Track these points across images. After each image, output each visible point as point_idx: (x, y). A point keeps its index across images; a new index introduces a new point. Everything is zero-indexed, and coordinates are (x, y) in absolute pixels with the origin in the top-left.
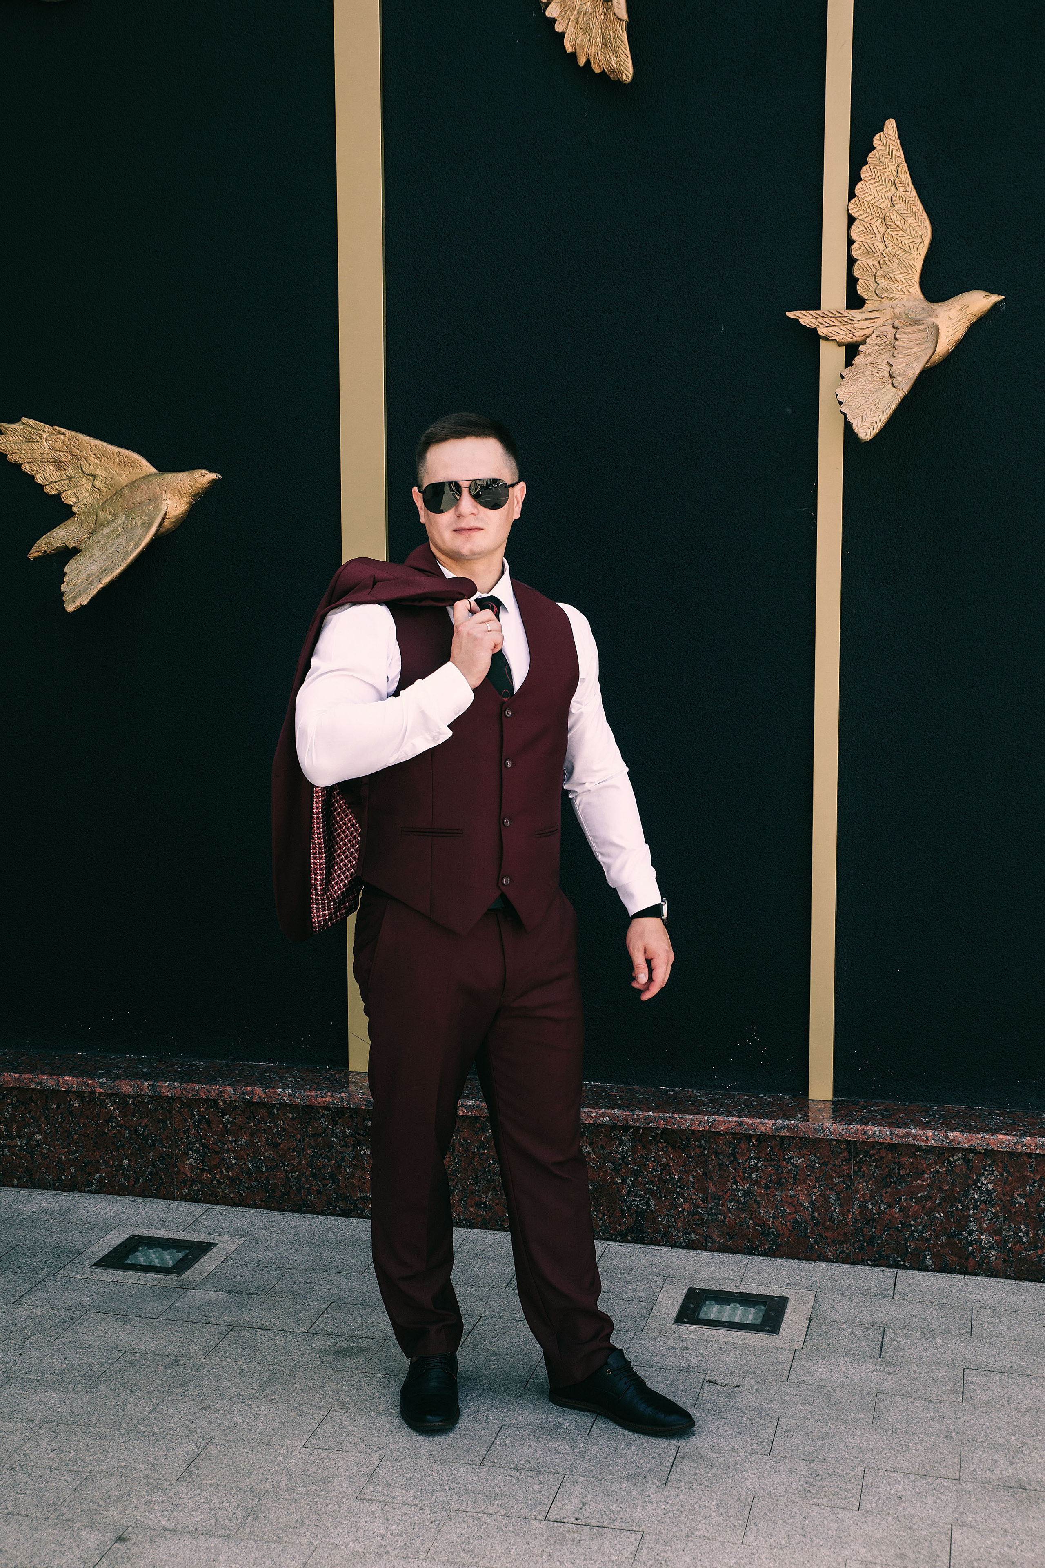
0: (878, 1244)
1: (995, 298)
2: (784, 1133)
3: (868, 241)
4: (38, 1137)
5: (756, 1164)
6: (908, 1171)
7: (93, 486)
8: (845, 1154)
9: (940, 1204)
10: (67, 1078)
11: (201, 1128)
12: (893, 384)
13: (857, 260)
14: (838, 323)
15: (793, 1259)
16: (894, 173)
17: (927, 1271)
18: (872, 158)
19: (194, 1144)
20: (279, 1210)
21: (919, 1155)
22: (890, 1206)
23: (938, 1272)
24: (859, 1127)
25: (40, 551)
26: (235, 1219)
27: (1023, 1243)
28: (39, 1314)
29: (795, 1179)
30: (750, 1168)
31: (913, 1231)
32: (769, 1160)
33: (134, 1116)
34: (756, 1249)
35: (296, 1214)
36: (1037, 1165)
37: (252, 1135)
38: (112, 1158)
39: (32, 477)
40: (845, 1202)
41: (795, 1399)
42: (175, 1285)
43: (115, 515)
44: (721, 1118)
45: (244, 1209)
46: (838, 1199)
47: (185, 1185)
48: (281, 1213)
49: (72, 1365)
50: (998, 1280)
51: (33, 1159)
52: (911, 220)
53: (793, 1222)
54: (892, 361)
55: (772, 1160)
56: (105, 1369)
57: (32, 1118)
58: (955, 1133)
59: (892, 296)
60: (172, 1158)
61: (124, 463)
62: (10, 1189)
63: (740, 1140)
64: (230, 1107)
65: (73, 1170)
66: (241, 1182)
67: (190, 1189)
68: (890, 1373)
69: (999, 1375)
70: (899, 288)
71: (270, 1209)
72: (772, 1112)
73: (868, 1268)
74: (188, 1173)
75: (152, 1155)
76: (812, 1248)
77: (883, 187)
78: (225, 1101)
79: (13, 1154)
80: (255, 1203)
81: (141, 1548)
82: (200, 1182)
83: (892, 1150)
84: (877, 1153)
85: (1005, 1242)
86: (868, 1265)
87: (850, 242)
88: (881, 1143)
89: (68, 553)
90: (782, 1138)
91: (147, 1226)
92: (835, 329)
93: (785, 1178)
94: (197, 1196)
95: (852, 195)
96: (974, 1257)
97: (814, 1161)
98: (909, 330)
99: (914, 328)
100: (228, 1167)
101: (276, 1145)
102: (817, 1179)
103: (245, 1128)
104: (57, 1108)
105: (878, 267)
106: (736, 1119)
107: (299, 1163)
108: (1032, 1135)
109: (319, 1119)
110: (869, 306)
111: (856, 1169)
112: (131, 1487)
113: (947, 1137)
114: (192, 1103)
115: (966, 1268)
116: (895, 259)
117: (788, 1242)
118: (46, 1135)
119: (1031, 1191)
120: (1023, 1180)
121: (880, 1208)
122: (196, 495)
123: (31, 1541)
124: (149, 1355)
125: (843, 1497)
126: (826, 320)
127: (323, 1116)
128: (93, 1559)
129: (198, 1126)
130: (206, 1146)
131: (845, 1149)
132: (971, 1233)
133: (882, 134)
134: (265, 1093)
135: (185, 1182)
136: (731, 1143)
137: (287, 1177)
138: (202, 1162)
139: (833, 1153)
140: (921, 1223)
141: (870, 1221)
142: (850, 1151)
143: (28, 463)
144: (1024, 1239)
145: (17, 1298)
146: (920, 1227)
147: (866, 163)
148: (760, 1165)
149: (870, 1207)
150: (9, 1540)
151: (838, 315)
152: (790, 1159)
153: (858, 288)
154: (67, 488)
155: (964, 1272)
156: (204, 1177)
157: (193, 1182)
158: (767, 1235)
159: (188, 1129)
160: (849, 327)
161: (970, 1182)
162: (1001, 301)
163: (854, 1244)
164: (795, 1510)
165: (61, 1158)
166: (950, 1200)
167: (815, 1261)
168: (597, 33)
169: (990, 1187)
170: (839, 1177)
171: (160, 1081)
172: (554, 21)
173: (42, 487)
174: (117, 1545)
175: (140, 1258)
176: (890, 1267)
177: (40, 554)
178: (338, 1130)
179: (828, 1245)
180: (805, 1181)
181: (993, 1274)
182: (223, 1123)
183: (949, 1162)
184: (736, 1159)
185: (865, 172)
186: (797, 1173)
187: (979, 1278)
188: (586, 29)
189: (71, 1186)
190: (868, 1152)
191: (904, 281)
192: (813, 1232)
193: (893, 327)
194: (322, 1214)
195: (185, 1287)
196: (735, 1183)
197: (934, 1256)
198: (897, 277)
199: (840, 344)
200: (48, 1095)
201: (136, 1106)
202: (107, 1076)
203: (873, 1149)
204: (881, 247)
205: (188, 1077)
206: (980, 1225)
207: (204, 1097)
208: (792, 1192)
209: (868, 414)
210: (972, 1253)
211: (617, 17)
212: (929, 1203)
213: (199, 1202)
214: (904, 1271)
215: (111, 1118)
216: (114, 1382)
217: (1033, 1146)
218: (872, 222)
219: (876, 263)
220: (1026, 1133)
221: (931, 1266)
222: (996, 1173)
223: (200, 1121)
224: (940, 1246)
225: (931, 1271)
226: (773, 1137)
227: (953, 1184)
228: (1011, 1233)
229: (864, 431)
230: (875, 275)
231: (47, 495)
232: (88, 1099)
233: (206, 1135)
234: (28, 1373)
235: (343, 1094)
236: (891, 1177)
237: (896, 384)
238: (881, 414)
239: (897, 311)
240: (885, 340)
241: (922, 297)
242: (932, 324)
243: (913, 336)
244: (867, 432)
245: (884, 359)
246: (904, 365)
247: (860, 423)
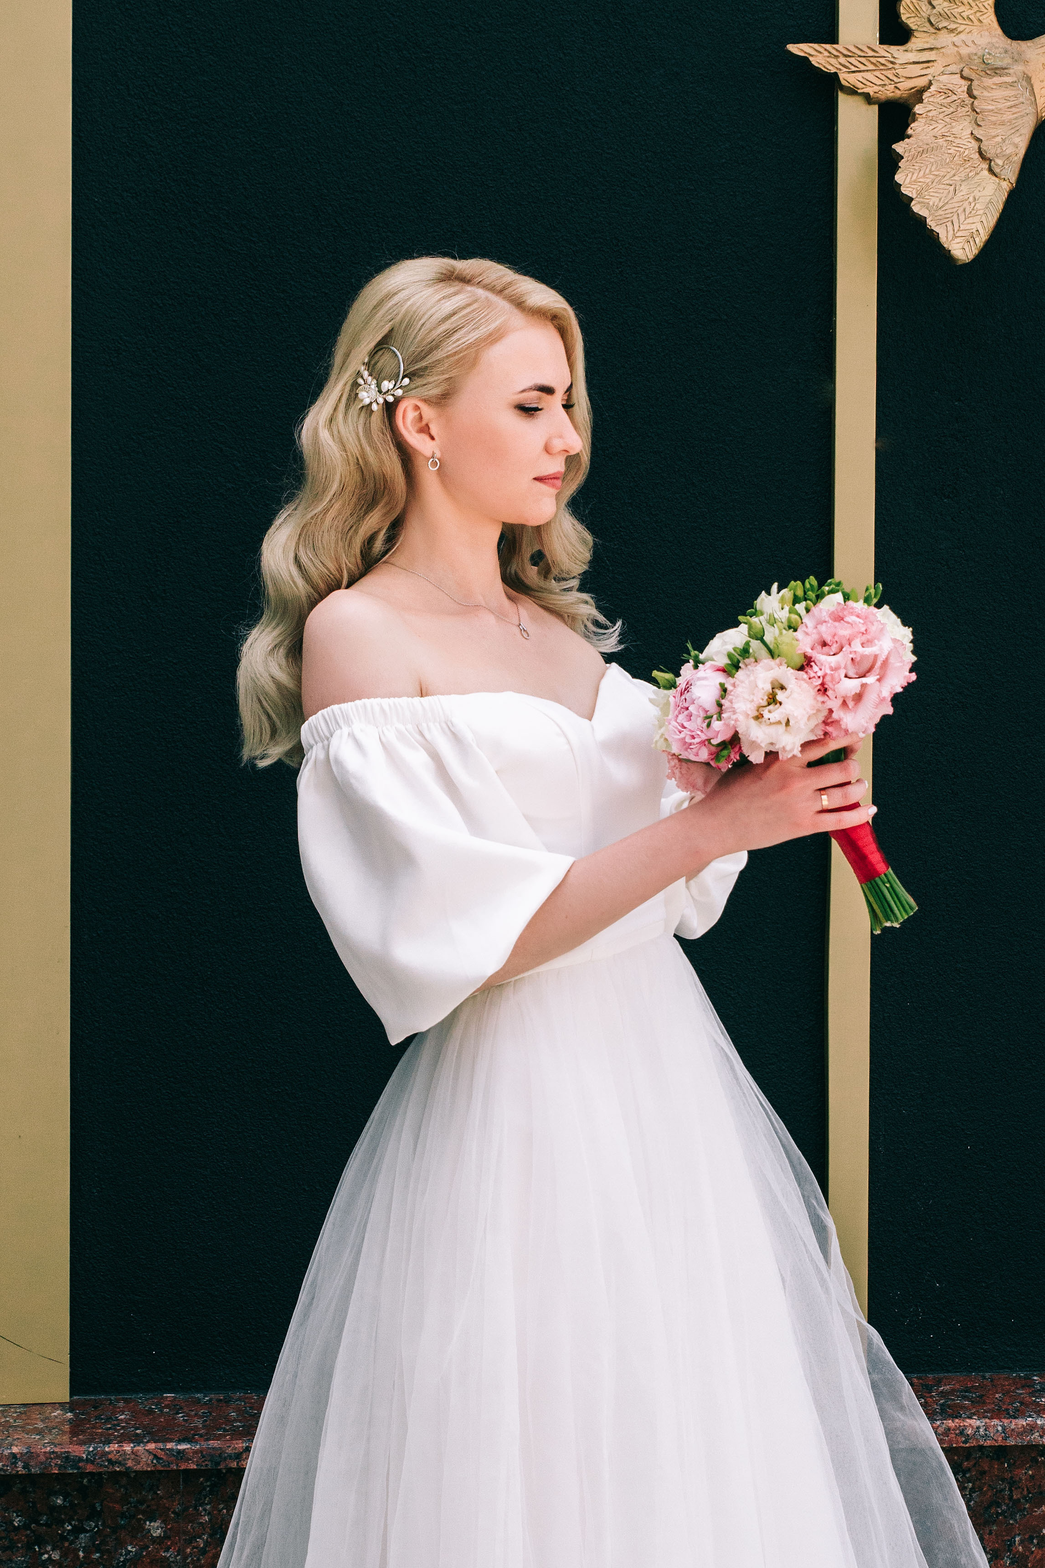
6: (1025, 1492)
12: (991, 170)
14: (871, 67)
24: (950, 1423)
54: (979, 133)
59: (952, 26)
70: (965, 15)
83: (998, 1459)
84: (974, 1465)
88: (981, 1448)
92: (869, 76)
98: (988, 82)
99: (997, 80)
110: (915, 43)
126: (852, 60)
151: (871, 53)
153: (902, 11)
160: (889, 74)
191: (973, 4)
193: (962, 77)
199: (868, 99)
203: (968, 1459)
209: (962, 217)
229: (960, 246)
235: (15, 1450)
236: (999, 1505)
237: (997, 170)
238: (984, 219)
239: (964, 51)
240: (954, 97)
241: (999, 31)
242: (1020, 75)
243: (998, 93)
244: (966, 247)
245: (963, 128)
246: (999, 139)
247: (951, 233)
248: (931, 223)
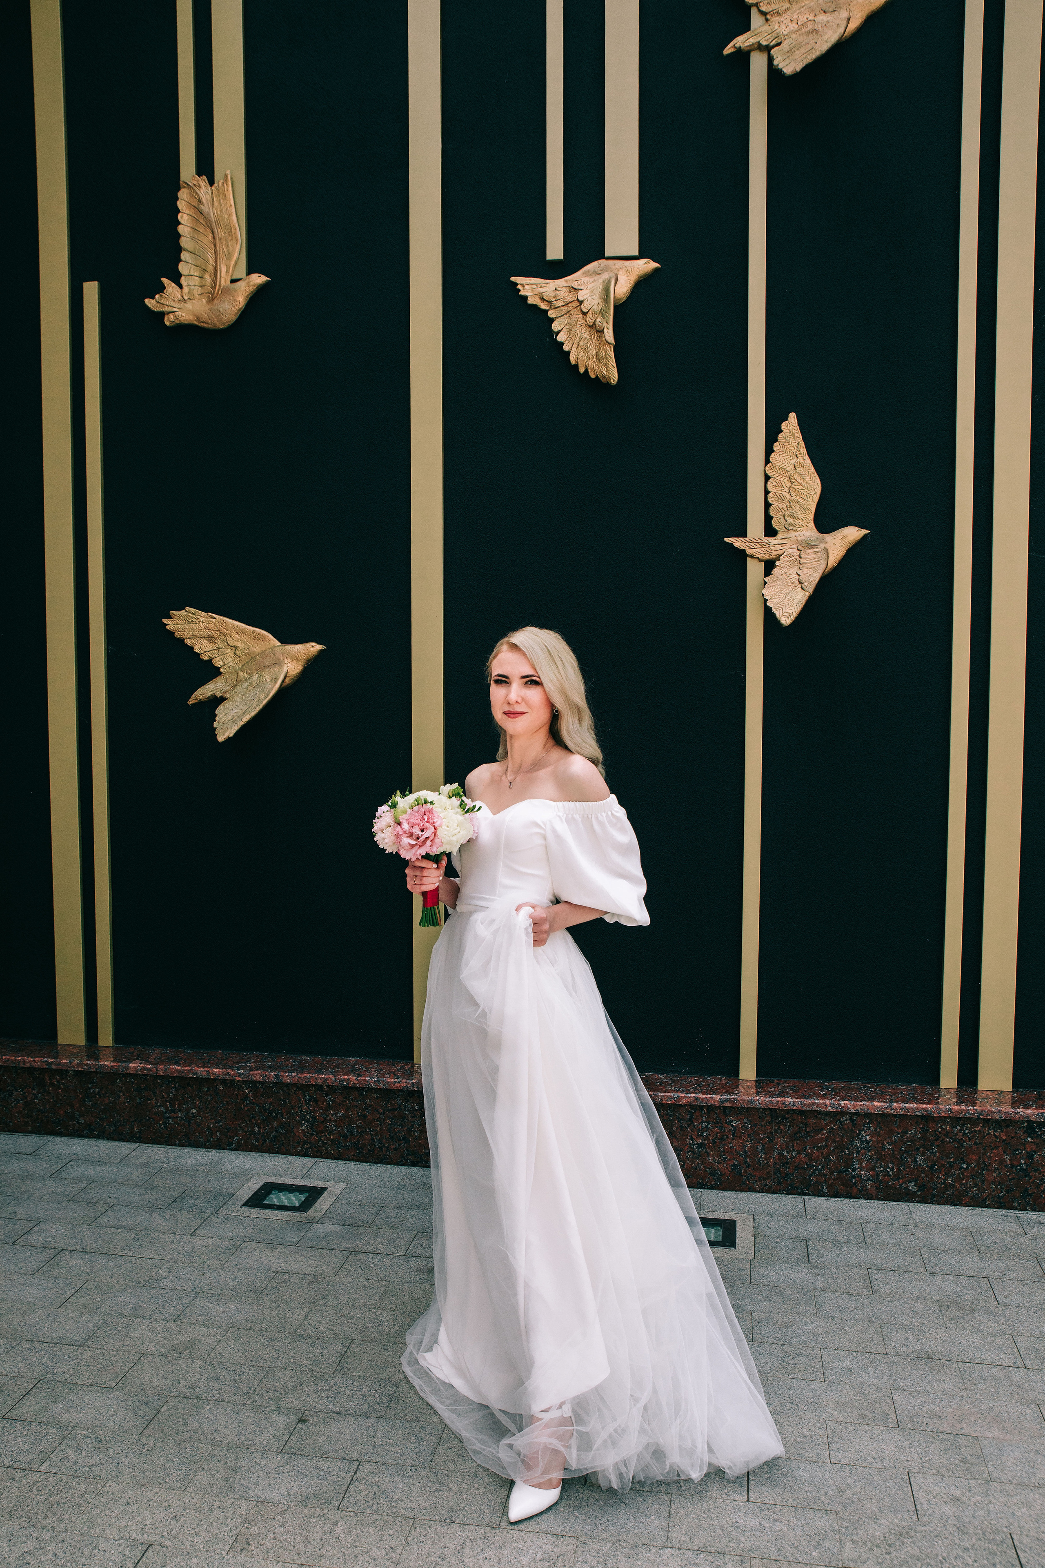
0: (791, 1180)
1: (865, 532)
2: (727, 1104)
3: (779, 492)
4: (194, 1111)
5: (706, 1126)
6: (812, 1129)
7: (235, 654)
8: (769, 1118)
9: (833, 1150)
10: (215, 1070)
11: (311, 1105)
12: (802, 588)
13: (772, 504)
14: (760, 546)
15: (732, 1191)
16: (796, 448)
17: (824, 1196)
18: (780, 437)
19: (305, 1116)
20: (367, 1162)
21: (820, 1118)
22: (799, 1153)
23: (831, 1197)
24: (779, 1099)
25: (197, 699)
26: (336, 1169)
27: (890, 1176)
28: (211, 1243)
29: (734, 1136)
30: (702, 1129)
31: (815, 1170)
32: (715, 1123)
33: (263, 1096)
34: (706, 1184)
35: (379, 1165)
36: (900, 1122)
37: (348, 1109)
38: (246, 1126)
39: (192, 648)
40: (768, 1151)
41: (759, 1297)
42: (304, 1220)
43: (251, 674)
44: (683, 1095)
45: (342, 1162)
46: (763, 1149)
47: (299, 1145)
48: (368, 1164)
49: (241, 1283)
50: (873, 1201)
51: (189, 1126)
52: (808, 478)
53: (732, 1166)
54: (799, 572)
55: (718, 1123)
56: (265, 1285)
57: (190, 1097)
58: (845, 1102)
59: (795, 528)
60: (289, 1126)
61: (258, 638)
62: (174, 1147)
63: (695, 1110)
64: (332, 1090)
65: (218, 1134)
66: (339, 1142)
67: (303, 1147)
68: (819, 1275)
69: (892, 1272)
70: (800, 524)
71: (360, 1161)
72: (717, 1089)
73: (783, 1196)
74: (301, 1136)
75: (275, 1124)
76: (745, 1183)
77: (788, 456)
78: (328, 1086)
79: (175, 1123)
80: (349, 1157)
81: (318, 1427)
82: (310, 1143)
83: (801, 1114)
84: (791, 1117)
85: (878, 1175)
86: (784, 1194)
87: (767, 492)
88: (793, 1110)
89: (217, 701)
90: (725, 1108)
91: (275, 1175)
92: (758, 550)
93: (727, 1136)
94: (308, 1152)
95: (767, 461)
96: (856, 1187)
97: (747, 1123)
98: (808, 551)
99: (812, 550)
100: (330, 1132)
101: (365, 1117)
102: (749, 1136)
103: (342, 1104)
104: (207, 1091)
105: (786, 509)
106: (693, 1095)
107: (381, 1129)
108: (897, 1102)
109: (396, 1098)
110: (780, 536)
111: (776, 1128)
112: (301, 1379)
113: (840, 1105)
114: (304, 1087)
115: (851, 1194)
116: (797, 504)
117: (728, 1179)
118: (199, 1110)
119: (896, 1140)
120: (891, 1132)
121: (792, 1154)
122: (308, 661)
123: (236, 1422)
124: (295, 1275)
125: (811, 1371)
126: (751, 544)
127: (398, 1097)
128: (284, 1437)
129: (309, 1104)
130: (314, 1117)
131: (769, 1114)
132: (854, 1170)
133: (787, 422)
134: (358, 1080)
135: (299, 1143)
136: (689, 1112)
137: (373, 1139)
138: (312, 1128)
139: (760, 1117)
140: (820, 1164)
141: (785, 1164)
142: (772, 1116)
143: (189, 638)
144: (891, 1173)
145: (192, 1231)
146: (820, 1167)
147: (777, 441)
148: (709, 1126)
149: (785, 1154)
150: (221, 1422)
151: (760, 541)
152: (730, 1122)
153: (773, 523)
154: (216, 656)
155: (850, 1197)
156: (313, 1139)
157: (305, 1142)
158: (714, 1175)
159: (301, 1106)
160: (767, 549)
161: (855, 1135)
162: (868, 534)
163: (774, 1180)
164: (781, 1383)
165: (210, 1126)
166: (841, 1147)
167: (747, 1192)
168: (592, 352)
169: (868, 1138)
170: (764, 1134)
171: (282, 1072)
172: (562, 344)
173: (199, 655)
174: (300, 1425)
175: (275, 1198)
176: (799, 1194)
177: (197, 701)
178: (409, 1106)
179: (756, 1181)
180: (740, 1137)
181: (869, 1197)
182: (326, 1101)
183: (841, 1122)
184: (693, 1123)
185: (776, 447)
186: (735, 1131)
187: (860, 1201)
188: (585, 349)
189: (218, 1145)
190: (785, 1116)
191: (804, 519)
192: (745, 1172)
193: (798, 550)
194: (397, 1164)
195: (311, 1222)
196: (692, 1139)
197: (829, 1186)
198: (799, 516)
199: (760, 560)
200: (201, 1081)
201: (264, 1089)
202: (244, 1068)
203: (788, 1114)
204: (788, 496)
205: (301, 1068)
206: (861, 1164)
207: (314, 1084)
208: (731, 1145)
209: (787, 607)
210: (855, 1183)
211: (607, 342)
212: (826, 1150)
213: (309, 1156)
214: (809, 1197)
215: (246, 1098)
216: (273, 1296)
217: (898, 1110)
218: (781, 479)
219: (784, 507)
220: (892, 1101)
221: (827, 1193)
222: (872, 1128)
223: (310, 1100)
224: (833, 1179)
225: (827, 1196)
226: (719, 1107)
227: (842, 1137)
228: (882, 1169)
229: (784, 619)
230: (784, 515)
231: (202, 660)
232: (230, 1084)
233: (314, 1110)
234: (210, 1289)
235: (414, 1081)
236: (801, 1133)
237: (804, 588)
238: (796, 608)
239: (799, 539)
240: (793, 558)
241: (816, 530)
242: (823, 548)
243: (812, 556)
244: (787, 619)
245: (794, 571)
246: (808, 575)
247: (781, 614)
248: (774, 610)
